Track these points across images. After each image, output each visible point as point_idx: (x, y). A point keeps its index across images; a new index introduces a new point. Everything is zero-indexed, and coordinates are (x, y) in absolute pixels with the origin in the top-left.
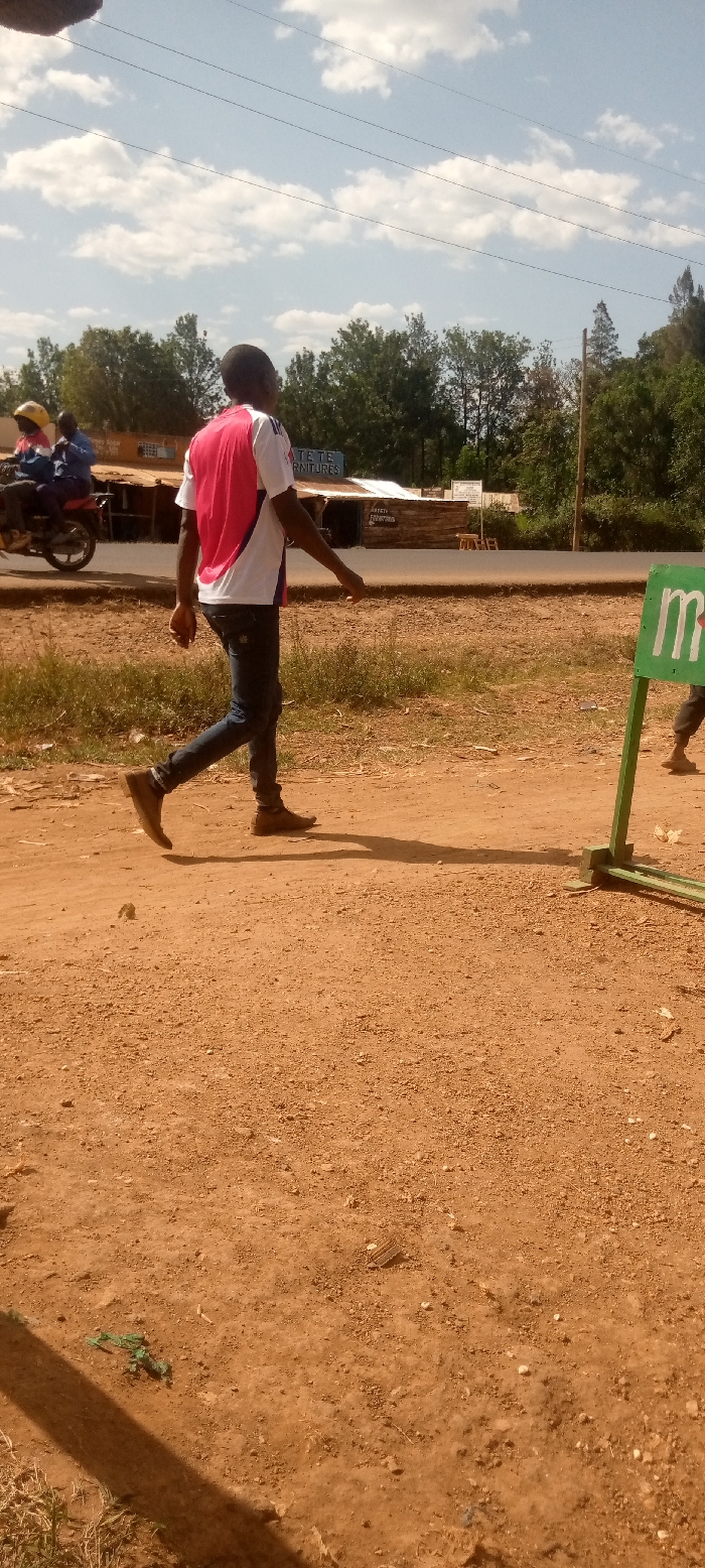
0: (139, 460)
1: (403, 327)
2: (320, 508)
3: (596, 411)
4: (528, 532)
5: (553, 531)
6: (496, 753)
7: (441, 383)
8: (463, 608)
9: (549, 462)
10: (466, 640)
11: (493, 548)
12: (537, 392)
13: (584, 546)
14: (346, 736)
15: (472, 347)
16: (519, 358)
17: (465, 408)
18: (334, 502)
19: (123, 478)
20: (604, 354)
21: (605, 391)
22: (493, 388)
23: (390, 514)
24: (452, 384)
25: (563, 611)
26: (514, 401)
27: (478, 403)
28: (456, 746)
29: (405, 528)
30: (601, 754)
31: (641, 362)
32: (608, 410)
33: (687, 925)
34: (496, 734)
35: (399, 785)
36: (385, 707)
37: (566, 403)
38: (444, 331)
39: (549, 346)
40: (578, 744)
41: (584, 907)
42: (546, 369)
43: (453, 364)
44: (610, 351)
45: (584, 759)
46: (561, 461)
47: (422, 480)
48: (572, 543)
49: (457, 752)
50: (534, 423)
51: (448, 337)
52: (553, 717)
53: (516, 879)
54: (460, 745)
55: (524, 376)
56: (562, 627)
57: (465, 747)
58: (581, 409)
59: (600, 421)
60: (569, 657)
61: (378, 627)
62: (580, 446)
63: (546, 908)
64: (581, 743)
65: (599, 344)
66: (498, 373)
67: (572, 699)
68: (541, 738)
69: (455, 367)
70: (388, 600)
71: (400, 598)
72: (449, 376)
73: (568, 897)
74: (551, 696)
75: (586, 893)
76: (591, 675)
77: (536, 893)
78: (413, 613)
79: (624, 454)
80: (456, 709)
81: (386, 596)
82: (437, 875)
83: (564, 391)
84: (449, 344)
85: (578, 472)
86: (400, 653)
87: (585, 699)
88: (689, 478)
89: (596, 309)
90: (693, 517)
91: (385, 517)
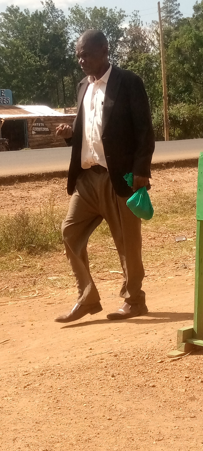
3: (170, 52)
7: (71, 41)
12: (133, 42)
13: (172, 137)
15: (89, 18)
16: (120, 23)
20: (172, 17)
21: (175, 40)
23: (46, 127)
25: (160, 179)
26: (118, 49)
28: (98, 272)
30: (190, 269)
31: (197, 18)
32: (179, 51)
35: (62, 300)
36: (50, 251)
37: (152, 48)
38: (69, 9)
39: (137, 14)
40: (175, 264)
41: (181, 367)
42: (137, 27)
43: (77, 29)
44: (175, 14)
45: (179, 273)
46: (151, 85)
47: (65, 103)
48: (164, 135)
49: (98, 276)
50: (132, 62)
51: (72, 13)
52: (159, 248)
53: (138, 354)
54: (100, 271)
55: (123, 34)
56: (161, 190)
57: (104, 272)
58: (161, 51)
59: (174, 58)
60: (166, 208)
61: (42, 200)
62: (163, 74)
63: (157, 370)
64: (177, 263)
65: (169, 10)
66: (106, 32)
67: (170, 236)
68: (152, 262)
69: (78, 31)
70: (48, 182)
71: (55, 180)
72: (75, 36)
73: (171, 362)
74: (157, 234)
75: (181, 358)
76: (181, 219)
77: (151, 361)
78: (64, 189)
79: (191, 77)
80: (97, 248)
81: (46, 180)
82: (88, 357)
83: (149, 41)
84: (73, 17)
85: (163, 91)
86: (58, 215)
87: (179, 234)
91: (42, 128)
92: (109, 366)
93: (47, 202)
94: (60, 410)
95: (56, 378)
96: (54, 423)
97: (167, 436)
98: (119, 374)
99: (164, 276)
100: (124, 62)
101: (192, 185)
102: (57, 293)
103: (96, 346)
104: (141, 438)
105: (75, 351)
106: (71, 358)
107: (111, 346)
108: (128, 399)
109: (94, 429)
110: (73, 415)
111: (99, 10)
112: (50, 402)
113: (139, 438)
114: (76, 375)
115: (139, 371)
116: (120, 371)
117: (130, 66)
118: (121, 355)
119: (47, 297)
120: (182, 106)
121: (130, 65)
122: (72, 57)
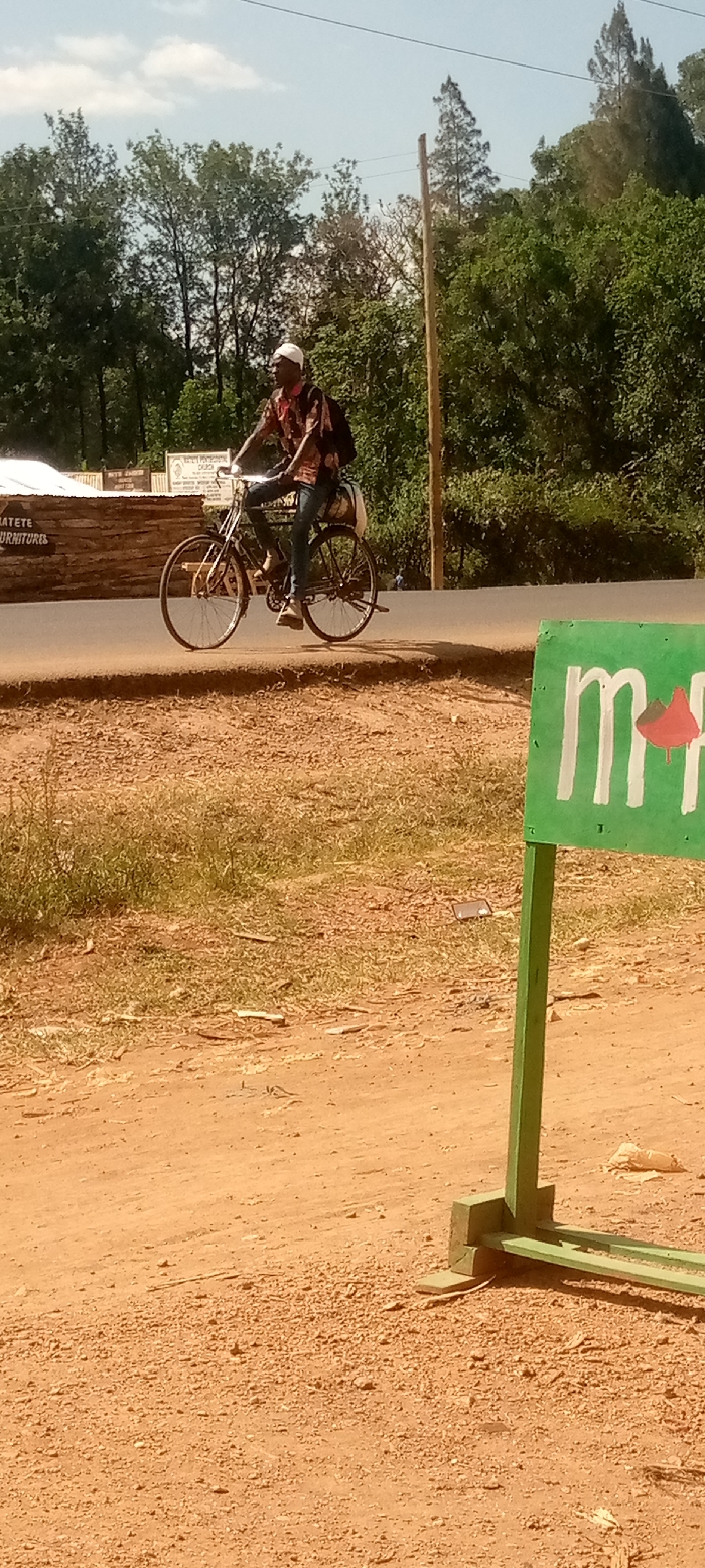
3: (457, 298)
5: (388, 548)
6: (281, 1023)
7: (130, 252)
9: (369, 408)
10: (207, 787)
12: (334, 264)
13: (455, 579)
15: (192, 177)
16: (291, 199)
17: (185, 300)
20: (464, 184)
21: (473, 261)
22: (241, 257)
23: (36, 529)
24: (154, 253)
25: (413, 715)
26: (286, 284)
27: (211, 291)
28: (197, 1014)
29: (71, 557)
30: (499, 1010)
31: (545, 196)
32: (483, 297)
33: (665, 1342)
34: (283, 982)
35: (74, 1103)
36: (39, 940)
37: (396, 286)
38: (129, 145)
39: (350, 171)
40: (452, 992)
41: (459, 1325)
42: (347, 213)
43: (153, 212)
44: (475, 177)
45: (463, 1022)
46: (392, 404)
47: (105, 453)
48: (430, 572)
49: (199, 1026)
50: (331, 328)
51: (138, 157)
52: (401, 938)
53: (321, 1281)
54: (205, 1012)
55: (302, 234)
56: (412, 749)
57: (217, 1014)
58: (426, 297)
59: (466, 320)
60: (430, 810)
61: (19, 770)
62: (429, 371)
63: (382, 1333)
64: (459, 988)
65: (454, 163)
66: (249, 228)
67: (439, 899)
68: (376, 984)
69: (157, 218)
70: (39, 711)
71: (64, 706)
72: (146, 235)
73: (427, 1308)
74: (395, 894)
75: (462, 1296)
76: (476, 845)
77: (361, 1306)
78: (93, 738)
79: (521, 385)
80: (195, 935)
81: (33, 705)
82: (156, 1289)
83: (389, 261)
84: (142, 172)
85: (430, 426)
86: (70, 823)
87: (466, 896)
88: (656, 430)
89: (438, 94)
90: (672, 508)
91: (25, 535)
92: (222, 1321)
93: (33, 778)
94: (56, 1460)
95: (45, 1354)
96: (34, 1503)
97: (407, 1549)
98: (255, 1345)
99: (416, 1031)
100: (304, 325)
101: (516, 737)
102: (58, 1080)
103: (182, 1253)
104: (322, 1554)
105: (112, 1269)
106: (97, 1293)
107: (233, 1255)
108: (283, 1428)
109: (168, 1522)
110: (100, 1476)
111: (224, 153)
112: (24, 1432)
113: (314, 1555)
114: (114, 1346)
115: (323, 1338)
116: (261, 1337)
117: (324, 342)
118: (263, 1286)
119: (23, 1094)
120: (488, 479)
121: (322, 338)
122: (133, 304)
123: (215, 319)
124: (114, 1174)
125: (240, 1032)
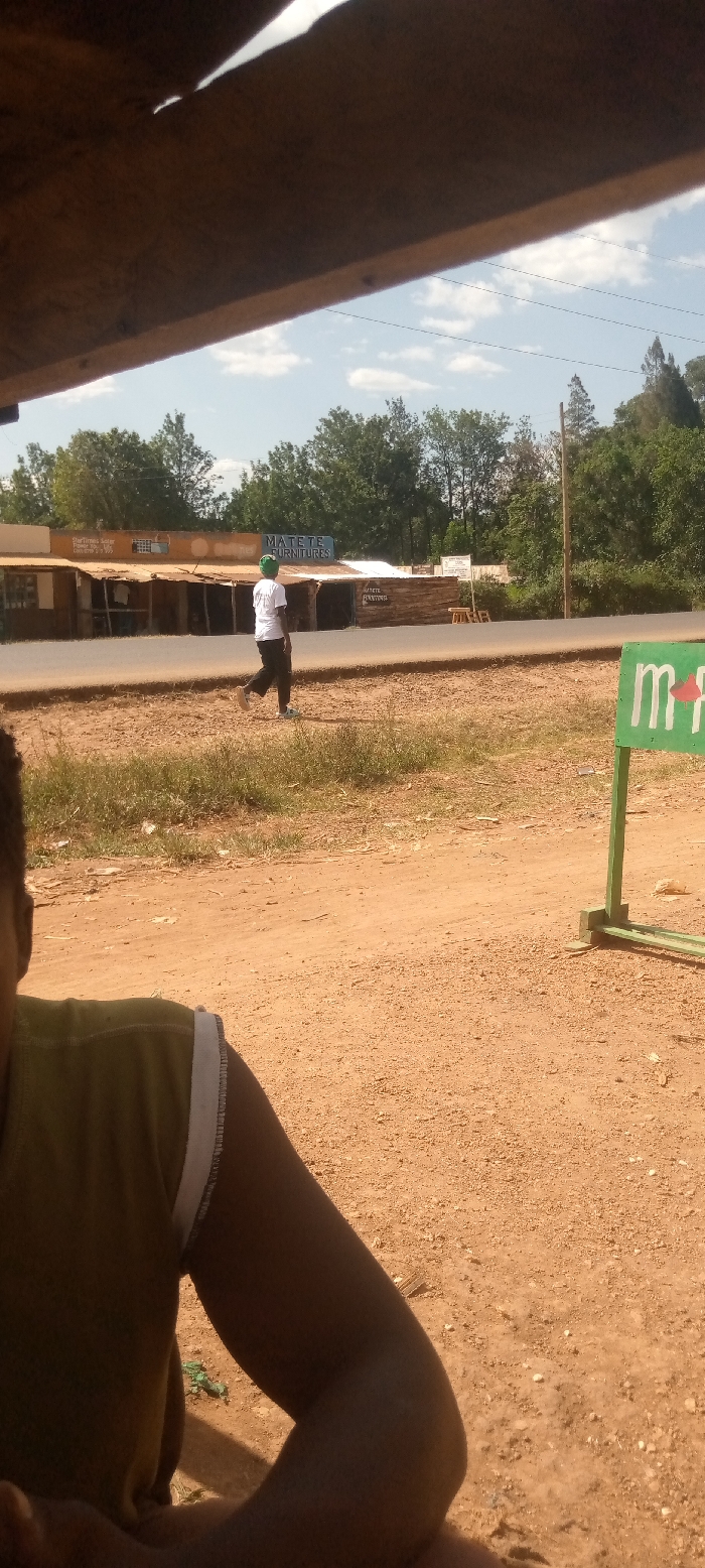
0: (134, 556)
1: (384, 411)
2: (313, 593)
3: (578, 480)
4: (519, 601)
5: (544, 599)
6: (497, 823)
7: (423, 462)
8: (461, 681)
9: (534, 533)
10: (461, 713)
11: (485, 620)
12: (519, 465)
13: (575, 613)
14: (350, 814)
15: (453, 427)
16: (500, 435)
17: (450, 484)
18: (326, 585)
19: (120, 574)
20: (582, 425)
21: (585, 461)
22: (476, 464)
23: (383, 593)
24: (435, 463)
25: (557, 678)
26: (497, 475)
27: (462, 480)
28: (459, 818)
29: (398, 606)
30: (603, 818)
31: (620, 429)
32: (590, 478)
34: (497, 804)
35: (405, 858)
36: (387, 784)
37: (548, 474)
38: (424, 413)
39: (528, 420)
40: (577, 809)
41: (584, 966)
42: (526, 442)
43: (435, 444)
44: (587, 422)
45: (583, 824)
46: (546, 531)
47: (413, 557)
48: (564, 610)
49: (460, 823)
50: (518, 495)
51: (428, 418)
52: (552, 784)
53: (520, 944)
54: (463, 817)
55: (505, 451)
56: (557, 695)
57: (468, 818)
58: (563, 479)
59: (582, 489)
60: (565, 724)
61: (376, 705)
62: (565, 514)
63: (549, 969)
64: (580, 807)
65: (577, 415)
66: (479, 449)
67: (570, 765)
68: (541, 805)
69: (437, 446)
70: (385, 679)
71: (396, 676)
72: (432, 455)
73: (569, 958)
74: (548, 764)
75: (585, 953)
76: (587, 740)
77: (539, 956)
78: (410, 690)
79: (607, 520)
80: (457, 781)
81: (382, 675)
82: (445, 945)
83: (545, 463)
84: (430, 425)
85: (565, 541)
87: (583, 764)
88: (673, 540)
89: (570, 383)
90: (681, 576)
91: (376, 595)
92: (476, 961)
98: (492, 973)
99: (561, 828)
101: (610, 688)
102: (398, 847)
103: (457, 928)
105: (425, 935)
106: (419, 946)
107: (480, 930)
108: (505, 1011)
110: (425, 1029)
111: (468, 415)
114: (428, 970)
115: (522, 970)
116: (494, 969)
117: (514, 502)
118: (494, 945)
119: (383, 853)
120: (592, 565)
121: (513, 500)
122: (426, 487)
123: (463, 493)
124: (424, 891)
125: (478, 826)
